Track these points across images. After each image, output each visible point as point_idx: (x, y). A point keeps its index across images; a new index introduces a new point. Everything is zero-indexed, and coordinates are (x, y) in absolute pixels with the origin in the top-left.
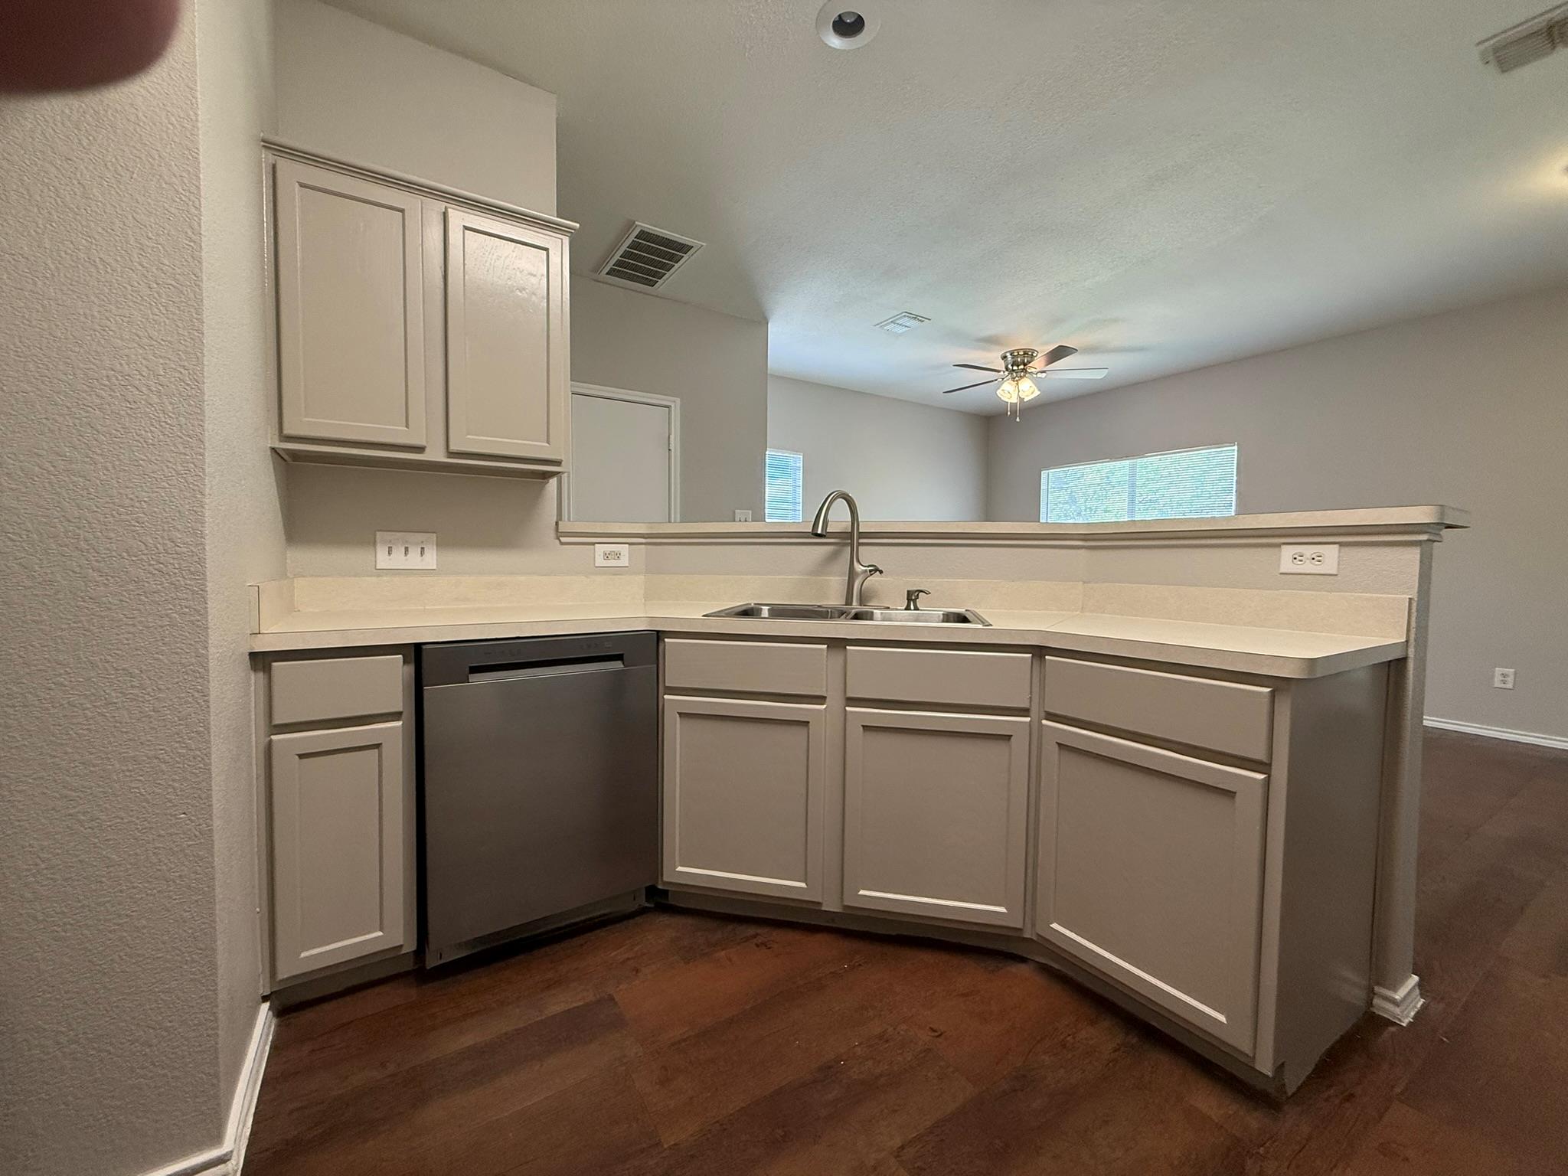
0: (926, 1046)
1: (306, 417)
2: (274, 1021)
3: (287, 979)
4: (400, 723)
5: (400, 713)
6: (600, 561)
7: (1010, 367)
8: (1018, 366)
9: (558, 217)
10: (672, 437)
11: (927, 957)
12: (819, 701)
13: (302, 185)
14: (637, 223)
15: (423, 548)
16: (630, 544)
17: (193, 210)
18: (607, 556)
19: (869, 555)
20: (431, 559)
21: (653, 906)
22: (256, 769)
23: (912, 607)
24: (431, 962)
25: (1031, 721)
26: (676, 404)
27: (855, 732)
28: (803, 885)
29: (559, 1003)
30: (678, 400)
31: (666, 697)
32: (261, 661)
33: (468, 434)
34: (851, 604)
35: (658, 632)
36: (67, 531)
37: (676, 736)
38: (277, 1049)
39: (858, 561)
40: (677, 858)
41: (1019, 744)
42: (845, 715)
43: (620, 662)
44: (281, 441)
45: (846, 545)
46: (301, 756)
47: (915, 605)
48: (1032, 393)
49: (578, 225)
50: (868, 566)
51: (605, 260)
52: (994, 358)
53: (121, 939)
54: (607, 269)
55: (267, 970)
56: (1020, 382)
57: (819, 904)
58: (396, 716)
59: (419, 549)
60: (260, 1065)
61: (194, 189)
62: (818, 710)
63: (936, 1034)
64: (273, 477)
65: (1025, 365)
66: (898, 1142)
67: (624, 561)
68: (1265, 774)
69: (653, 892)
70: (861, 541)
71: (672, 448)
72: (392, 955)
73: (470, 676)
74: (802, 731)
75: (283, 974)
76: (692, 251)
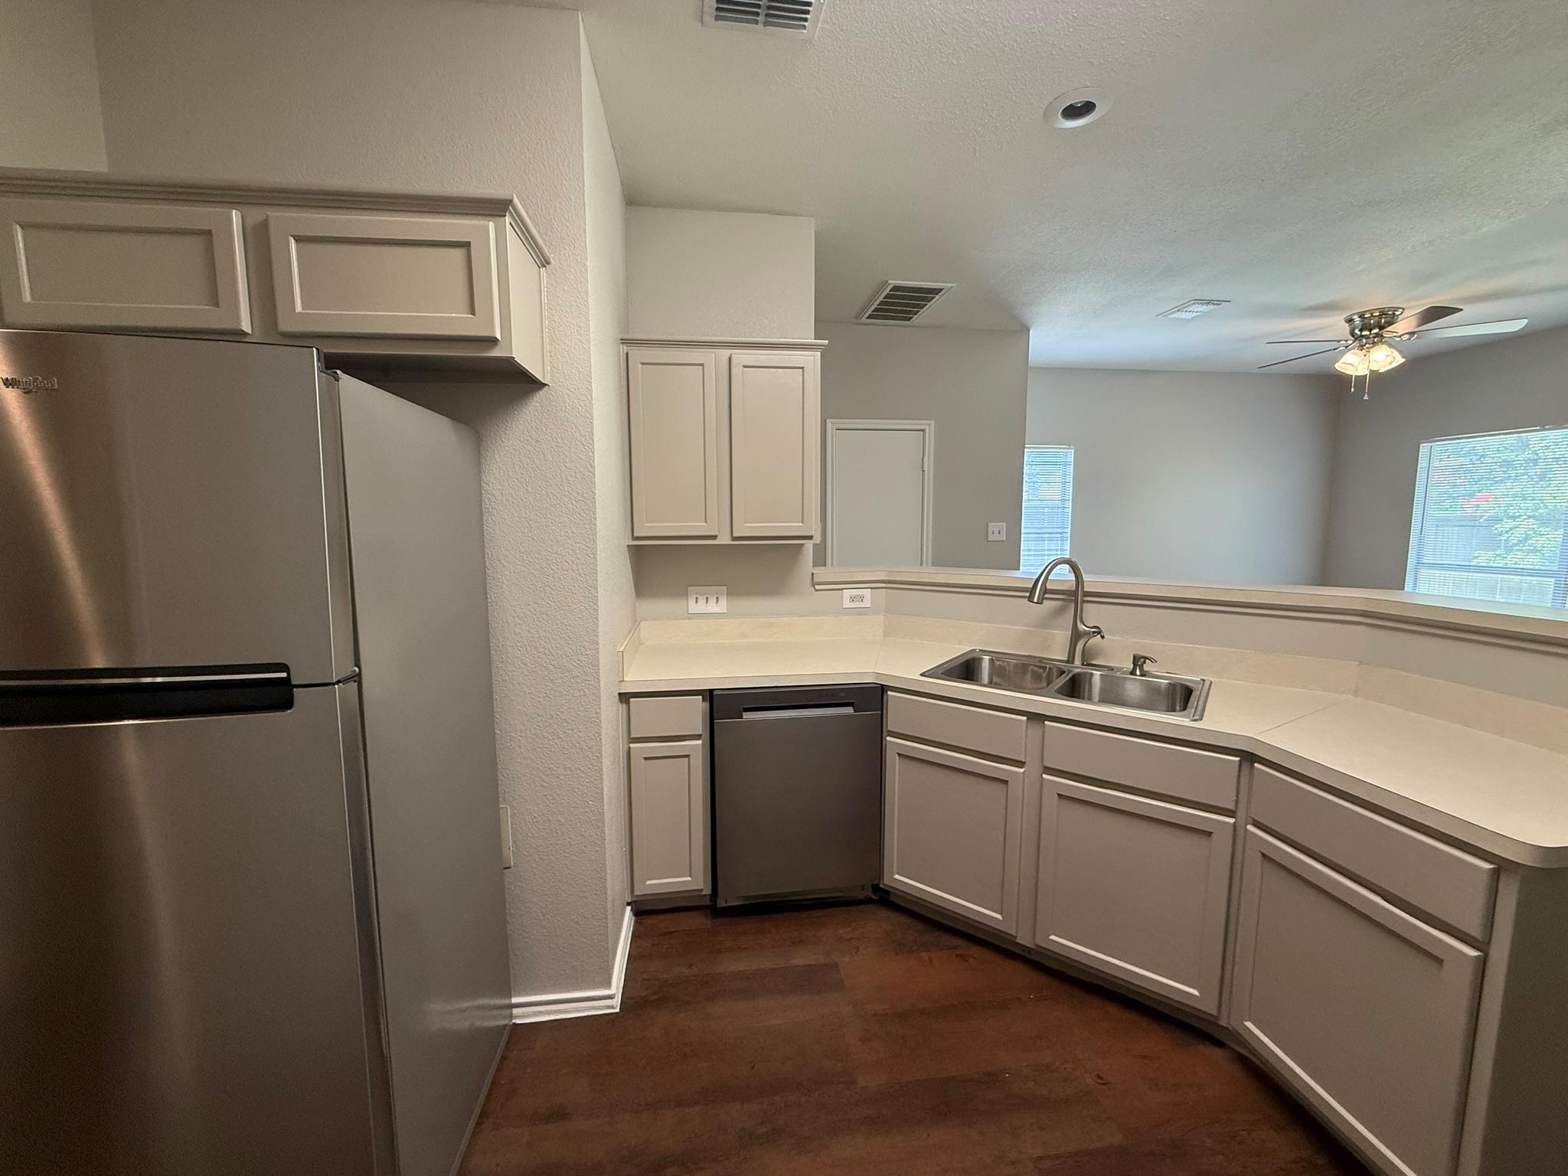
0: (1088, 1088)
1: (646, 522)
2: (633, 918)
3: (640, 895)
4: (700, 742)
5: (701, 735)
6: (847, 604)
7: (1357, 331)
8: (1370, 330)
9: (815, 339)
10: (926, 458)
11: (1114, 1010)
12: (1019, 764)
13: (643, 364)
14: (889, 282)
15: (717, 598)
16: (872, 588)
17: (591, 454)
18: (852, 599)
19: (1094, 615)
20: (722, 606)
21: (877, 898)
22: (623, 763)
23: (1138, 673)
24: (721, 904)
25: (1235, 823)
26: (930, 426)
27: (1051, 800)
28: (999, 917)
29: (801, 958)
30: (933, 423)
31: (888, 738)
32: (625, 698)
33: (746, 522)
34: (1073, 663)
35: (883, 686)
36: (540, 645)
37: (895, 772)
38: (636, 937)
39: (1082, 622)
40: (895, 869)
41: (1221, 844)
42: (1042, 784)
43: (851, 708)
44: (633, 540)
45: (1071, 601)
46: (645, 759)
47: (1141, 670)
48: (1391, 363)
49: (827, 342)
50: (1092, 628)
51: (863, 310)
52: (1336, 326)
53: (566, 864)
54: (867, 315)
55: (629, 886)
56: (1371, 350)
57: (1016, 937)
58: (698, 737)
59: (715, 599)
60: (627, 944)
61: (591, 442)
62: (1016, 773)
63: (1100, 1081)
64: (629, 566)
65: (1381, 328)
66: (1038, 1152)
67: (867, 603)
68: (1481, 951)
69: (876, 888)
70: (1085, 599)
71: (926, 468)
72: (697, 893)
73: (744, 713)
74: (1003, 787)
75: (637, 893)
76: (943, 292)
